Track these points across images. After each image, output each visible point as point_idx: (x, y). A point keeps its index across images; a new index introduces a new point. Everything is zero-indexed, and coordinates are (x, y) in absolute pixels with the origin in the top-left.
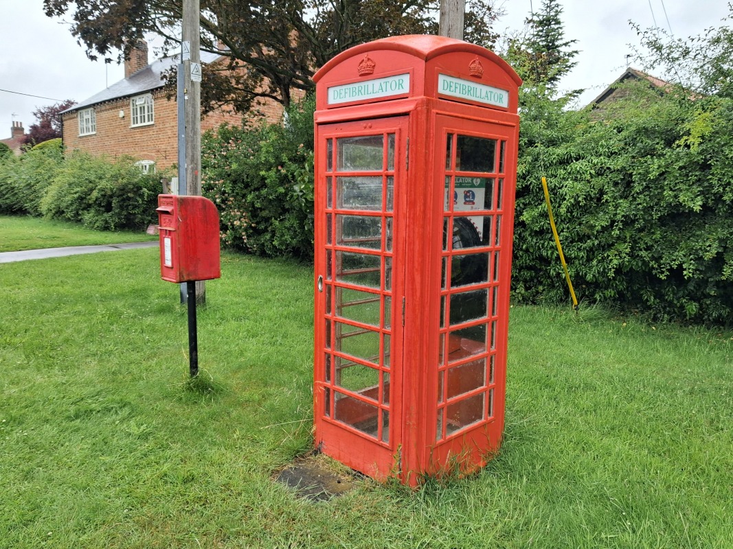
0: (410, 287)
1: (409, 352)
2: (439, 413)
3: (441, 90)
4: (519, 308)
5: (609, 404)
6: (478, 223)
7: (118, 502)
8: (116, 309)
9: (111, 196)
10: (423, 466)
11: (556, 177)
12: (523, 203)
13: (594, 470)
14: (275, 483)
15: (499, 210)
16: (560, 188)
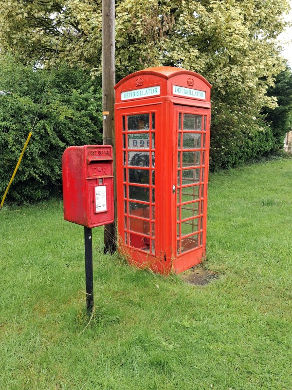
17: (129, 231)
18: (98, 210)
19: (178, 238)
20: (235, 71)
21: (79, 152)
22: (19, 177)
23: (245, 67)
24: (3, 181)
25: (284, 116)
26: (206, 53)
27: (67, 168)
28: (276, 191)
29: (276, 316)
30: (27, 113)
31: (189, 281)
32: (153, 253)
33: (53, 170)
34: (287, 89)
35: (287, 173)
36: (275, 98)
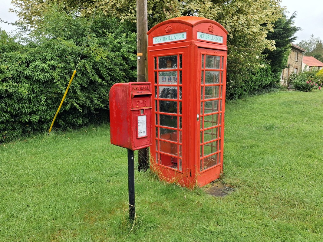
17: (160, 152)
18: (140, 135)
19: (201, 158)
20: (242, 19)
21: (125, 88)
22: (64, 107)
23: (250, 15)
24: (50, 111)
25: (280, 56)
26: (218, 4)
27: (114, 101)
28: (275, 117)
29: (285, 221)
30: (70, 54)
31: (210, 193)
32: (181, 170)
33: (92, 101)
34: (283, 33)
35: (284, 102)
36: (274, 42)
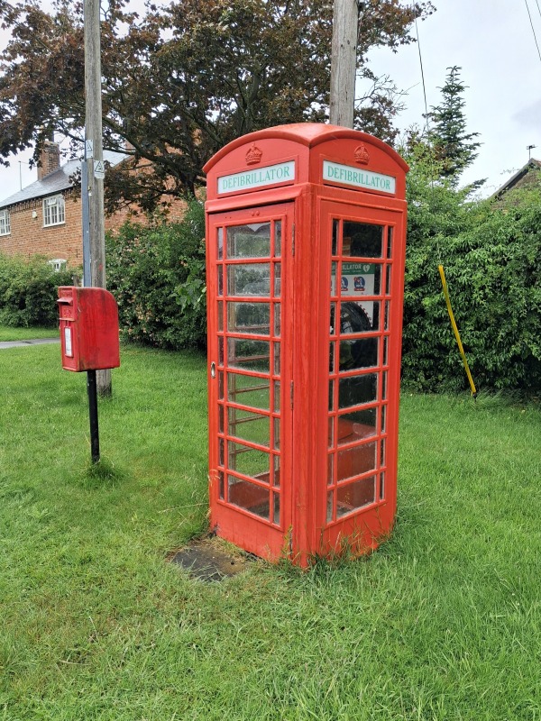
0: (298, 371)
1: (298, 435)
2: (329, 495)
3: (326, 176)
4: (418, 397)
5: (504, 489)
6: (368, 308)
7: (17, 582)
8: (26, 400)
9: (24, 294)
10: (313, 548)
11: (453, 265)
12: (422, 293)
13: (485, 552)
14: (170, 564)
15: (388, 295)
16: (458, 277)
